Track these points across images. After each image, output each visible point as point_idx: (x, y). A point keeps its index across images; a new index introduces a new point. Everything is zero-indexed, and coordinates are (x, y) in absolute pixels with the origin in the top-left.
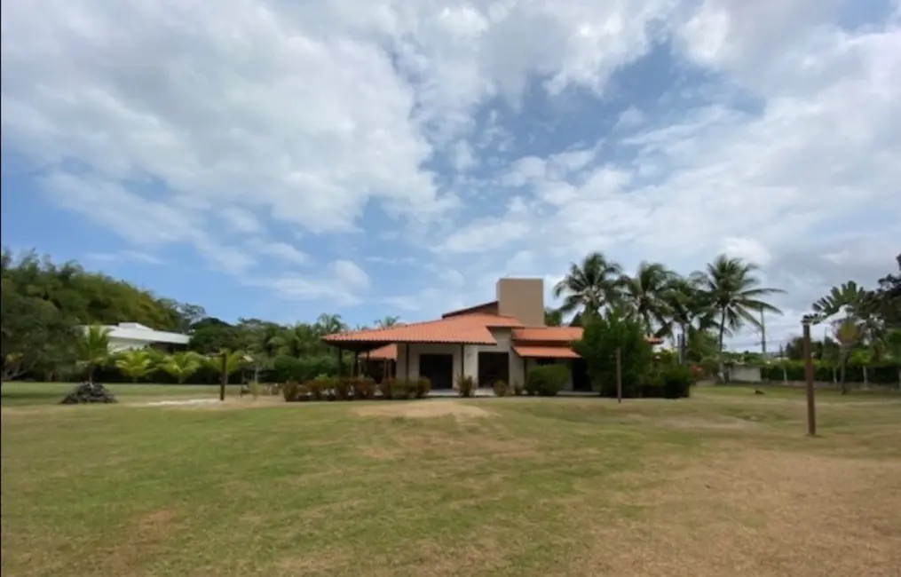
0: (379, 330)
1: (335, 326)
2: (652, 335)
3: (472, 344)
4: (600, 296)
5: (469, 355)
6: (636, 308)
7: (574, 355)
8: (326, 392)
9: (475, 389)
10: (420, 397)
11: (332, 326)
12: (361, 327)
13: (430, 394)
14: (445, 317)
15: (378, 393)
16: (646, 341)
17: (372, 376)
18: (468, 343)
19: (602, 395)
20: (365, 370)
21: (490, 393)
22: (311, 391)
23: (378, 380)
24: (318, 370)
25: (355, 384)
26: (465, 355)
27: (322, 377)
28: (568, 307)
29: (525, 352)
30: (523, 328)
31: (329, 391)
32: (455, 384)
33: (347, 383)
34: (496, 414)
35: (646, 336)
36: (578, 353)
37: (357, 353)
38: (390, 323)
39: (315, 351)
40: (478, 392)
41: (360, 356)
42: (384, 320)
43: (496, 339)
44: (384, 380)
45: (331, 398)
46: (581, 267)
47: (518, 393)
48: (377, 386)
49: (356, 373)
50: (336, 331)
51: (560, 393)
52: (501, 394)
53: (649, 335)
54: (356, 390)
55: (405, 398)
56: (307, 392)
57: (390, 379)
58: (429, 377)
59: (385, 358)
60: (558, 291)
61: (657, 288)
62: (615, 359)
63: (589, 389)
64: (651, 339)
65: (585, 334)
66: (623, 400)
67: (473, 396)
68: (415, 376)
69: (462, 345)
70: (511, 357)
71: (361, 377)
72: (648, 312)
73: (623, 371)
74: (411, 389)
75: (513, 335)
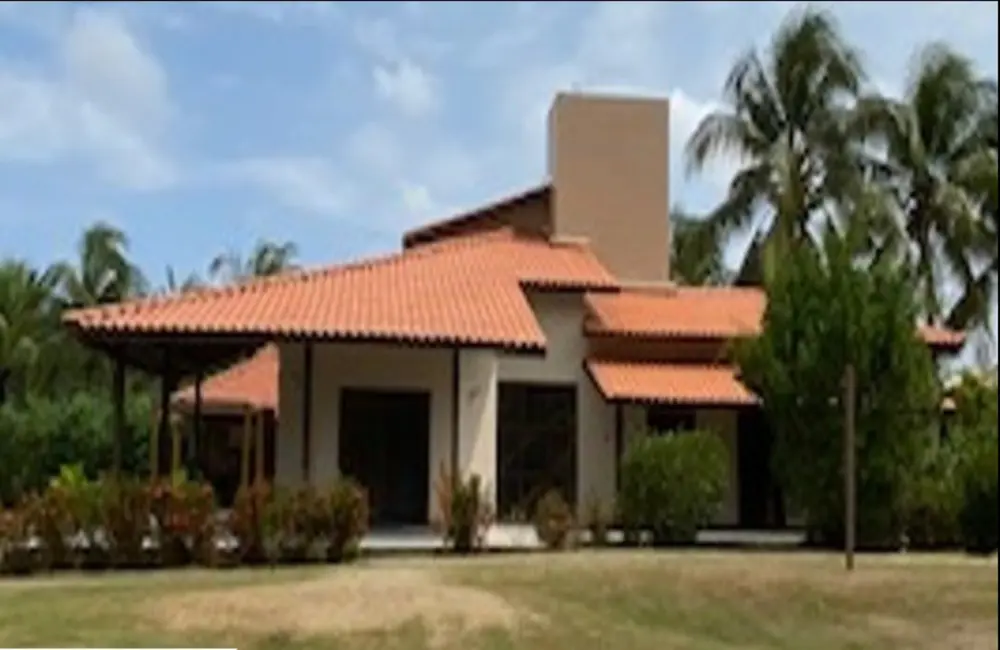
0: (229, 292)
1: (111, 275)
2: (938, 324)
3: (481, 345)
4: (811, 171)
5: (473, 394)
6: (901, 219)
7: (740, 394)
8: (81, 540)
9: (487, 525)
10: (339, 556)
11: (99, 273)
12: (179, 283)
13: (367, 543)
14: (413, 241)
15: (225, 543)
16: (921, 342)
17: (209, 477)
18: (470, 345)
19: (809, 545)
20: (192, 452)
21: (528, 536)
22: (38, 533)
23: (226, 495)
24: (61, 448)
25: (163, 503)
26: (465, 387)
27: (69, 477)
28: (736, 211)
29: (621, 381)
30: (614, 290)
31: (90, 536)
32: (436, 510)
33: (137, 503)
34: (536, 617)
35: (921, 322)
36: (751, 387)
37: (170, 387)
38: (268, 265)
39: (51, 379)
40: (496, 535)
41: (177, 396)
42: (248, 254)
43: (545, 330)
44: (243, 492)
45: (94, 562)
46: (767, 61)
47: (600, 543)
48: (223, 515)
49: (165, 469)
50: (112, 296)
51: (704, 536)
52: (554, 542)
53: (930, 322)
54: (165, 530)
55: (296, 558)
56: (25, 536)
57: (261, 486)
58: (363, 481)
59: (246, 406)
60: (701, 149)
61: (952, 148)
62: (841, 409)
63: (780, 526)
64: (938, 334)
65: (769, 316)
66: (860, 559)
67: (478, 551)
68: (327, 479)
69: (455, 348)
70: (585, 403)
71: (178, 480)
72: (933, 236)
73: (861, 453)
74: (316, 526)
75: (590, 316)
